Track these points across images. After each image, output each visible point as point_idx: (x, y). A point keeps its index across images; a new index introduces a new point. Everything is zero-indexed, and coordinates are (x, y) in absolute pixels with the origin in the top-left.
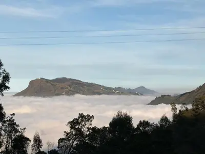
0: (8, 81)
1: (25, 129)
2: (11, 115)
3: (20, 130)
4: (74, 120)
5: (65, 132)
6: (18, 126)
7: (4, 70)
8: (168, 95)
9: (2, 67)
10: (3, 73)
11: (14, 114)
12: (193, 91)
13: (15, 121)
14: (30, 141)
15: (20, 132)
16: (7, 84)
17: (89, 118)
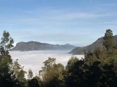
0: (13, 43)
1: (23, 67)
2: (16, 60)
3: (21, 68)
4: (46, 61)
5: (42, 67)
6: (20, 65)
7: (11, 37)
8: (80, 47)
9: (10, 36)
10: (10, 39)
11: (18, 59)
12: (91, 45)
13: (18, 63)
14: (27, 73)
15: (21, 69)
16: (12, 45)
17: (54, 60)
